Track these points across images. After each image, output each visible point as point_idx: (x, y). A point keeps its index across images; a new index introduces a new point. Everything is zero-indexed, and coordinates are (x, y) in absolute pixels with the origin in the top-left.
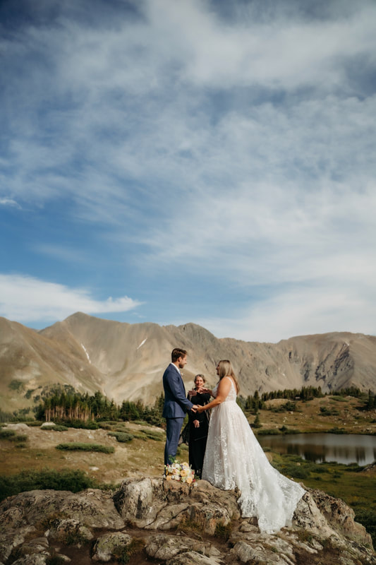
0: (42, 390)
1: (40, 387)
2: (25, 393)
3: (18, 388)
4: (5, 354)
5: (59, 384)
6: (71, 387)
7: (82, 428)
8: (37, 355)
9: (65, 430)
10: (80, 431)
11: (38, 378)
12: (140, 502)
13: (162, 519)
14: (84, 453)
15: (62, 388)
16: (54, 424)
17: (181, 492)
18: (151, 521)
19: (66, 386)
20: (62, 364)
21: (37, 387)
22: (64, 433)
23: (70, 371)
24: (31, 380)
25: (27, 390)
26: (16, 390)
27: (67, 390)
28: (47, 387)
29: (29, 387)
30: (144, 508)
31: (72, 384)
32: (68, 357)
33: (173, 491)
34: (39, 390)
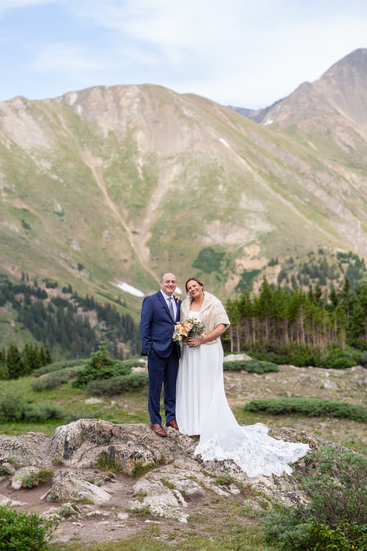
0: (278, 269)
1: (273, 263)
2: (237, 279)
3: (217, 267)
4: (175, 182)
5: (321, 252)
6: (356, 257)
7: (314, 365)
8: (258, 178)
9: (271, 371)
10: (303, 373)
11: (264, 239)
12: (67, 443)
13: (86, 459)
14: (306, 420)
15: (331, 262)
16: (249, 358)
17: (112, 435)
18: (76, 460)
19: (340, 255)
20: (325, 198)
21: (265, 261)
22: (268, 377)
23: (349, 216)
24: (248, 245)
25: (239, 270)
26: (214, 274)
27: (345, 266)
28: (291, 261)
29: (247, 264)
30: (71, 449)
31: (356, 251)
32: (339, 178)
33: (103, 433)
34: (269, 270)
